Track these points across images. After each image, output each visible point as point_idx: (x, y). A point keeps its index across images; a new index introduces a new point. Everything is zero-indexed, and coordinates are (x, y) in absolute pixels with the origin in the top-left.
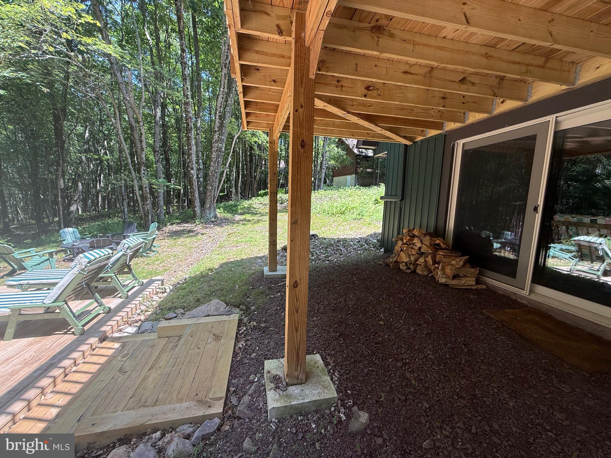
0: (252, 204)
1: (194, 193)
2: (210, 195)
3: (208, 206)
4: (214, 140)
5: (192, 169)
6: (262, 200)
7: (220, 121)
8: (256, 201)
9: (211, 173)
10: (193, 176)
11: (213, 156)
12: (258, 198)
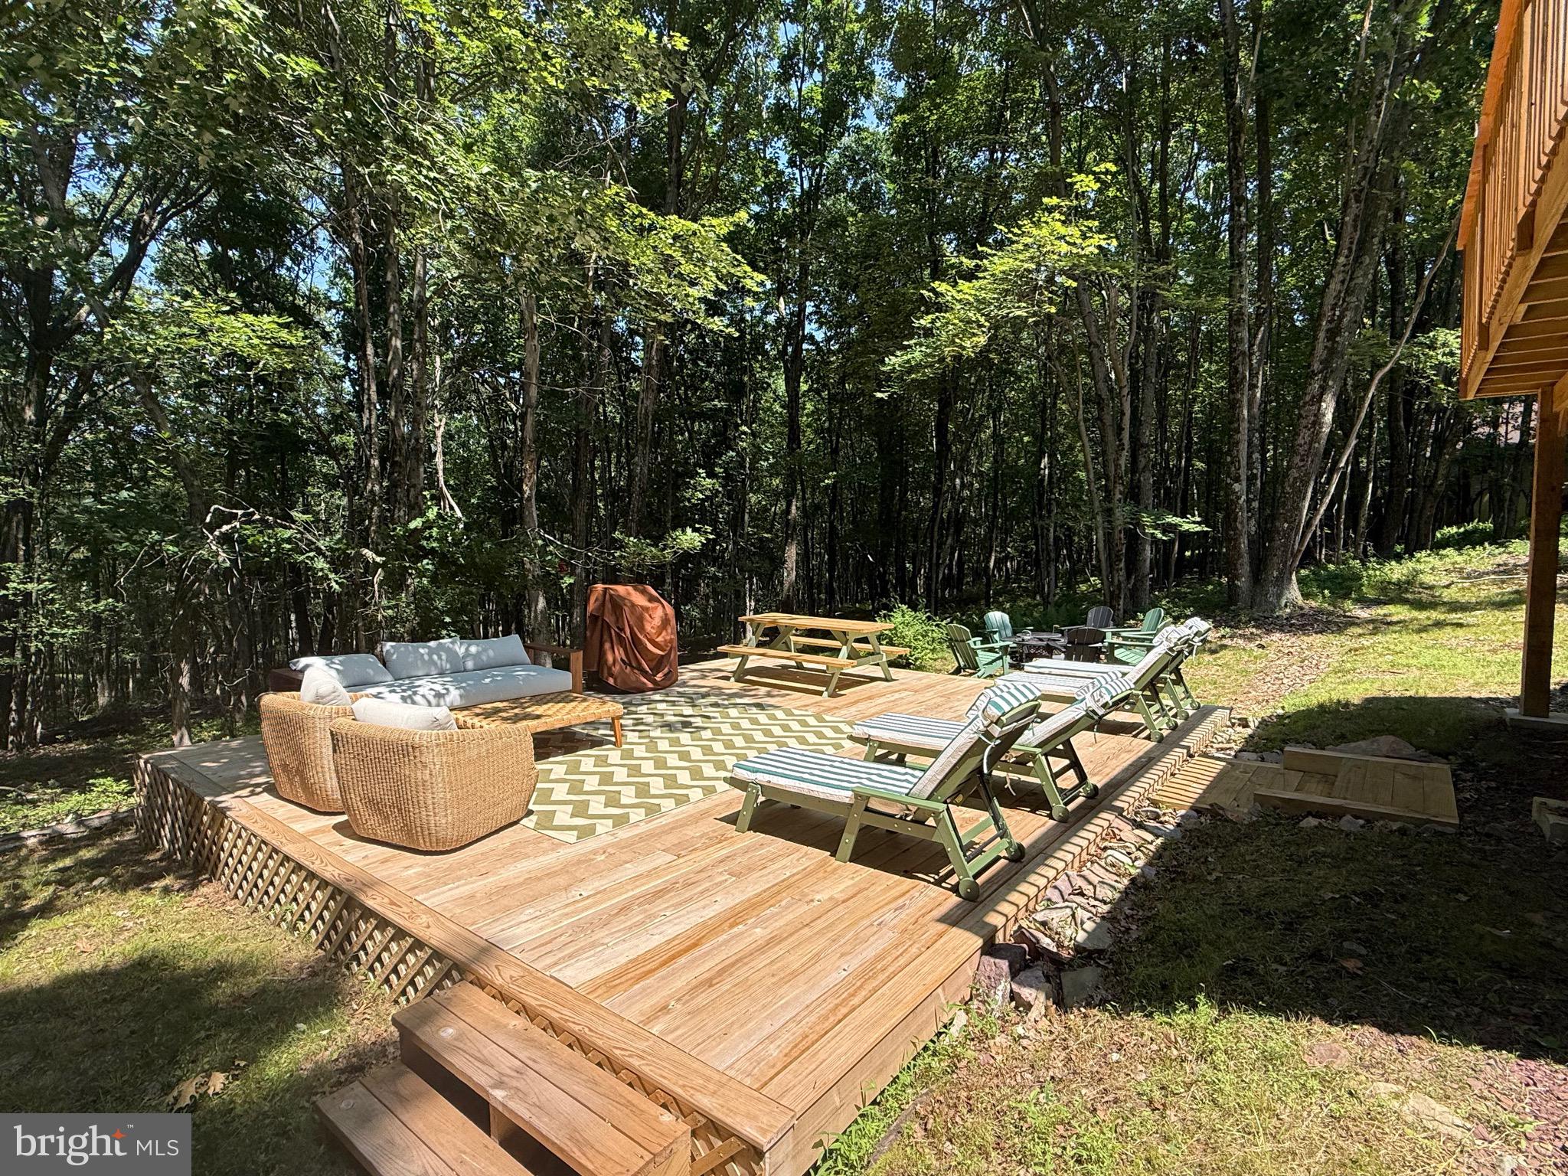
0: (1417, 572)
1: (1236, 540)
2: (1285, 545)
3: (1275, 574)
4: (1307, 398)
5: (1237, 480)
6: (1459, 559)
7: (1329, 344)
8: (1434, 561)
9: (1292, 486)
10: (1239, 498)
11: (1300, 441)
12: (1442, 552)
